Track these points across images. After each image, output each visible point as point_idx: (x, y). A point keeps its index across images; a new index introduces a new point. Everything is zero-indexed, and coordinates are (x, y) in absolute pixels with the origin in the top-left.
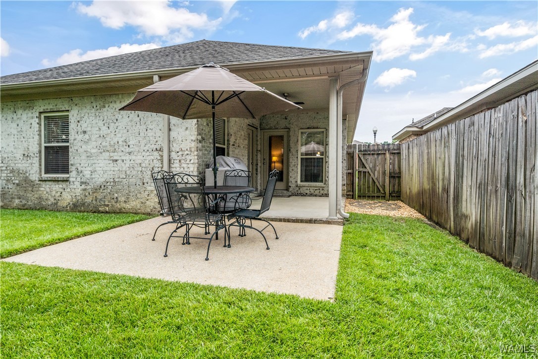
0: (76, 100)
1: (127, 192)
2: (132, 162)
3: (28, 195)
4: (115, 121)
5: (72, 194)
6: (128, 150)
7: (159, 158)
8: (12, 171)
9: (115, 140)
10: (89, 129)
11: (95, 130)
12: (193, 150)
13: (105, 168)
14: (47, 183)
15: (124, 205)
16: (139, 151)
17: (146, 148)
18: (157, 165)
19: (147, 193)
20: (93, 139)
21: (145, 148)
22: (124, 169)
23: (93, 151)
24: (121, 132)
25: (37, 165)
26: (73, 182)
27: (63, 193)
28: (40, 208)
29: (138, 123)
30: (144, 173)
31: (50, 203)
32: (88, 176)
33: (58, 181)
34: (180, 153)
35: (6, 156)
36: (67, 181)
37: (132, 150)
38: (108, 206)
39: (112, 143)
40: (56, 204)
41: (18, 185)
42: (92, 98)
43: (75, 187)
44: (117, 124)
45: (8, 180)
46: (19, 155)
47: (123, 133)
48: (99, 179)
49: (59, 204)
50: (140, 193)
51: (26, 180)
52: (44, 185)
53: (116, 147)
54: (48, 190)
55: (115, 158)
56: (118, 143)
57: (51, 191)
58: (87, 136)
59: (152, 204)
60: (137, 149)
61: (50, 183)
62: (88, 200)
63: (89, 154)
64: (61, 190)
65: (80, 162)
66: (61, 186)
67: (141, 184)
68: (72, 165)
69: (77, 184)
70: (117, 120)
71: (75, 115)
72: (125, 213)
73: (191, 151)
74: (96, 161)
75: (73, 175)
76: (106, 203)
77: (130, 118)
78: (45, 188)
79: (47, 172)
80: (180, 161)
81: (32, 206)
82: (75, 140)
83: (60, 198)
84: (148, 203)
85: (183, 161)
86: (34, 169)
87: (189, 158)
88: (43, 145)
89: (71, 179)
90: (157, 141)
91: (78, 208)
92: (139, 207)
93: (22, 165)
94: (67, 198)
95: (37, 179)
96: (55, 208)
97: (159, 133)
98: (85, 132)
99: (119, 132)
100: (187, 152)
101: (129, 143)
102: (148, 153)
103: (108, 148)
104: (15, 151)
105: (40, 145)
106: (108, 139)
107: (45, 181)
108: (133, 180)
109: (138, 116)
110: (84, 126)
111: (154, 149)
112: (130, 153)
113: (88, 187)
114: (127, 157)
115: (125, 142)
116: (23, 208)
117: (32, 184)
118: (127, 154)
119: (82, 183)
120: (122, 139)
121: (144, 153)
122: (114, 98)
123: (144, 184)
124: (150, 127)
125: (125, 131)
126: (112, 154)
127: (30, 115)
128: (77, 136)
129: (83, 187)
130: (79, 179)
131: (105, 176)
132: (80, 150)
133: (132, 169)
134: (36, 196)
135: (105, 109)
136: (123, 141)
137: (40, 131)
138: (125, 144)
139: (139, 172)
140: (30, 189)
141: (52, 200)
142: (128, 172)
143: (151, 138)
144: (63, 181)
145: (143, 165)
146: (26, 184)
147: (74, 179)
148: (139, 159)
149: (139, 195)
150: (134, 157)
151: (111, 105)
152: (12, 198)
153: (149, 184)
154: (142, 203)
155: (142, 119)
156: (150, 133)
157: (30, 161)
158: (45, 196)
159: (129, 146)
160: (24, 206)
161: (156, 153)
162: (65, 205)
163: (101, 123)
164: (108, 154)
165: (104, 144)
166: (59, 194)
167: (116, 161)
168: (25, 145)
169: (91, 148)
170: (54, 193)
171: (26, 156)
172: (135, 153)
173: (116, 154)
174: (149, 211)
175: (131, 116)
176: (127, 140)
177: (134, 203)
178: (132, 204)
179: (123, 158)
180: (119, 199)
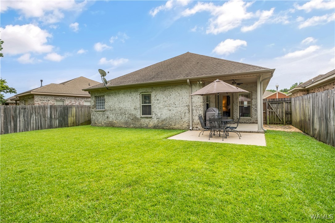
0: (154, 88)
1: (175, 121)
3: (136, 123)
4: (170, 95)
5: (153, 122)
6: (175, 106)
7: (188, 109)
8: (130, 114)
9: (170, 102)
10: (160, 98)
11: (162, 99)
12: (201, 106)
13: (166, 113)
14: (144, 118)
15: (174, 126)
16: (179, 107)
17: (182, 105)
18: (187, 112)
19: (183, 122)
20: (161, 102)
22: (174, 113)
23: (161, 107)
24: (172, 99)
25: (140, 112)
26: (154, 118)
27: (150, 122)
28: (141, 127)
29: (179, 96)
30: (182, 114)
31: (145, 126)
32: (160, 116)
33: (148, 118)
34: (196, 107)
35: (127, 109)
36: (151, 118)
38: (167, 127)
39: (169, 104)
40: (147, 126)
41: (132, 119)
42: (161, 87)
43: (154, 120)
44: (171, 97)
45: (128, 118)
46: (132, 109)
48: (164, 117)
49: (148, 126)
51: (135, 117)
52: (142, 119)
53: (170, 105)
54: (144, 121)
55: (170, 109)
57: (145, 122)
58: (159, 101)
59: (185, 126)
60: (179, 106)
61: (145, 119)
62: (160, 125)
63: (160, 108)
64: (149, 121)
65: (156, 110)
66: (149, 120)
67: (180, 119)
68: (153, 112)
69: (155, 119)
71: (154, 94)
72: (174, 129)
73: (200, 106)
74: (162, 110)
75: (153, 116)
76: (167, 126)
78: (143, 121)
79: (142, 115)
80: (196, 110)
81: (138, 127)
82: (154, 103)
83: (149, 124)
84: (183, 125)
85: (197, 110)
86: (139, 113)
87: (200, 109)
88: (141, 105)
89: (153, 117)
90: (187, 103)
91: (155, 127)
92: (180, 127)
93: (134, 112)
94: (151, 124)
95: (140, 117)
96: (147, 128)
97: (187, 100)
98: (158, 100)
99: (171, 100)
100: (199, 107)
101: (175, 104)
102: (183, 107)
103: (167, 105)
104: (131, 107)
105: (140, 105)
106: (167, 102)
107: (143, 118)
108: (177, 117)
109: (179, 93)
110: (157, 97)
111: (186, 105)
112: (176, 107)
113: (160, 120)
114: (175, 109)
116: (135, 128)
117: (137, 119)
119: (157, 118)
120: (173, 102)
121: (181, 107)
122: (169, 87)
123: (182, 118)
124: (183, 97)
125: (174, 99)
126: (169, 108)
127: (136, 94)
128: (155, 101)
129: (158, 120)
130: (156, 117)
131: (166, 116)
132: (156, 106)
133: (177, 113)
134: (139, 123)
135: (166, 91)
137: (140, 100)
139: (180, 114)
140: (137, 121)
141: (146, 125)
142: (175, 114)
143: (184, 102)
144: (150, 118)
145: (181, 112)
146: (135, 119)
147: (154, 117)
148: (179, 109)
149: (180, 123)
150: (177, 109)
151: (168, 90)
152: (130, 124)
153: (184, 118)
154: (181, 126)
155: (180, 95)
156: (184, 100)
157: (137, 111)
158: (143, 123)
160: (134, 127)
161: (186, 107)
162: (151, 126)
163: (164, 96)
164: (167, 108)
165: (165, 104)
166: (148, 123)
167: (170, 110)
168: (135, 105)
169: (161, 105)
170: (146, 122)
171: (135, 109)
173: (170, 107)
174: (184, 128)
175: (176, 93)
176: (175, 103)
177: (178, 126)
178: (177, 126)
179: (173, 109)
180: (172, 124)
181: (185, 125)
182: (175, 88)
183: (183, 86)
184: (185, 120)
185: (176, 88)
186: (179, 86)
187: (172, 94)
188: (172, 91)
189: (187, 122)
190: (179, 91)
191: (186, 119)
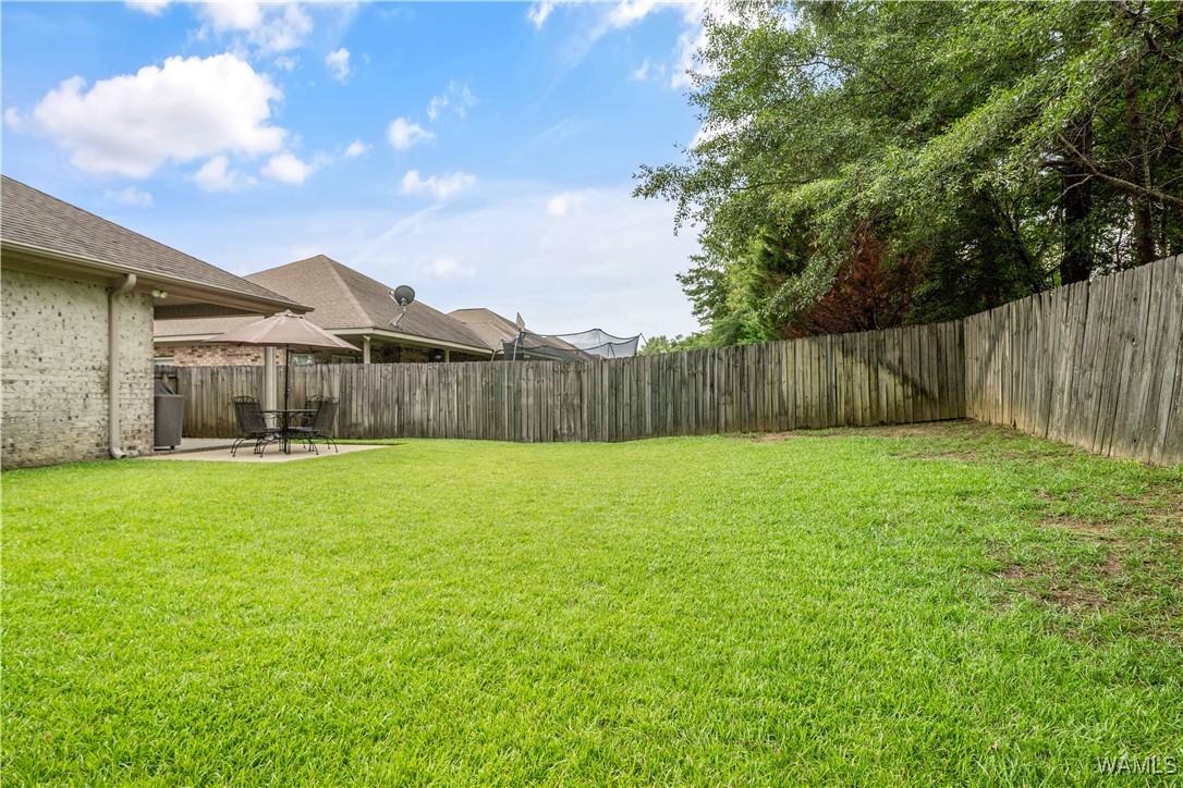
1: (36, 433)
2: (47, 384)
4: (10, 315)
6: (38, 365)
7: (98, 380)
9: (13, 348)
12: (149, 371)
15: (31, 456)
16: (61, 369)
18: (95, 391)
19: (75, 432)
21: (72, 365)
22: (30, 395)
24: (24, 335)
29: (60, 326)
30: (72, 402)
34: (130, 375)
37: (47, 365)
44: (14, 320)
47: (28, 338)
50: (64, 433)
53: (13, 359)
55: (9, 377)
56: (16, 352)
59: (87, 447)
60: (58, 365)
67: (65, 419)
70: (14, 314)
73: (146, 373)
77: (43, 315)
80: (130, 385)
84: (78, 446)
85: (135, 386)
87: (143, 381)
90: (94, 357)
92: (60, 454)
97: (97, 345)
99: (19, 336)
100: (140, 374)
101: (41, 355)
102: (78, 373)
108: (50, 414)
109: (60, 315)
111: (90, 367)
112: (42, 371)
114: (38, 377)
115: (33, 352)
118: (38, 373)
120: (27, 347)
121: (70, 372)
123: (70, 418)
124: (82, 334)
125: (33, 334)
133: (46, 396)
136: (27, 351)
138: (32, 355)
139: (61, 401)
142: (38, 402)
143: (84, 351)
145: (70, 390)
148: (62, 379)
149: (60, 437)
150: (51, 378)
153: (80, 418)
154: (67, 448)
155: (67, 321)
156: (82, 343)
159: (40, 359)
161: (93, 375)
167: (12, 382)
172: (54, 372)
173: (10, 370)
174: (80, 457)
175: (45, 312)
176: (37, 350)
177: (52, 449)
178: (48, 451)
179: (27, 378)
180: (18, 446)
181: (87, 444)
182: (38, 289)
183: (77, 288)
184: (87, 424)
185: (45, 290)
186: (63, 283)
187: (22, 309)
188: (21, 298)
189: (93, 429)
190: (61, 305)
191: (88, 419)
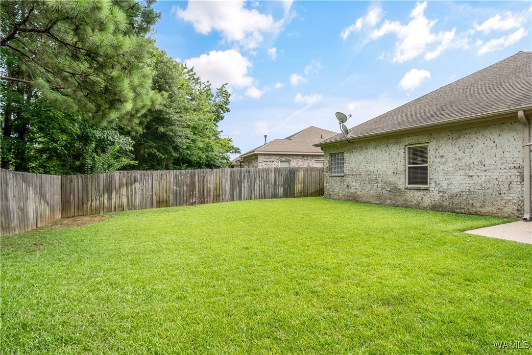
0: (434, 135)
1: (483, 199)
2: (487, 177)
3: (397, 198)
4: (470, 147)
5: (431, 199)
6: (483, 168)
7: (518, 174)
8: (386, 183)
9: (471, 161)
10: (445, 154)
11: (451, 155)
13: (461, 182)
14: (411, 190)
15: (480, 209)
16: (495, 169)
17: (503, 167)
18: (516, 180)
19: (504, 201)
20: (450, 160)
21: (501, 167)
22: (480, 182)
23: (449, 169)
24: (477, 155)
25: (403, 179)
26: (432, 191)
27: (424, 198)
28: (406, 206)
29: (494, 148)
30: (501, 186)
31: (413, 204)
32: (446, 187)
33: (420, 190)
35: (381, 173)
36: (427, 190)
37: (488, 168)
38: (464, 209)
39: (467, 163)
40: (418, 205)
41: (389, 191)
42: (449, 133)
43: (434, 194)
44: (472, 149)
45: (382, 188)
46: (390, 172)
47: (479, 156)
48: (455, 189)
49: (420, 205)
50: (497, 201)
51: (396, 188)
52: (408, 192)
53: (471, 166)
54: (412, 195)
55: (471, 174)
56: (473, 163)
57: (414, 196)
58: (444, 159)
59: (511, 211)
60: (493, 167)
61: (414, 191)
62: (446, 203)
63: (445, 172)
64: (422, 196)
65: (438, 177)
66: (422, 193)
67: (497, 194)
68: (431, 179)
69: (436, 192)
70: (472, 146)
71: (434, 145)
72: (479, 215)
74: (452, 177)
75: (431, 186)
76: (462, 207)
77: (485, 145)
78: (409, 195)
79: (409, 184)
81: (400, 205)
82: (433, 162)
83: (421, 201)
84: (505, 209)
86: (402, 182)
88: (407, 166)
89: (430, 189)
90: (515, 161)
91: (436, 208)
92: (495, 211)
93: (393, 179)
94: (427, 201)
95: (403, 188)
96: (418, 207)
97: (517, 154)
98: (442, 157)
99: (474, 156)
101: (484, 163)
102: (505, 171)
103: (464, 167)
104: (387, 170)
105: (405, 166)
106: (463, 161)
107: (410, 189)
108: (490, 191)
109: (494, 142)
110: (441, 152)
111: (512, 167)
112: (485, 171)
113: (445, 195)
114: (483, 173)
115: (481, 162)
116: (395, 206)
117: (400, 191)
118: (483, 171)
119: (439, 192)
120: (478, 160)
121: (500, 171)
122: (469, 131)
123: (500, 194)
124: (506, 150)
125: (480, 154)
126: (467, 172)
127: (398, 147)
128: (435, 160)
129: (441, 194)
130: (437, 189)
131: (461, 187)
132: (438, 169)
133: (487, 183)
134: (403, 199)
135: (461, 140)
136: (478, 162)
137: (405, 157)
138: (480, 164)
139: (495, 185)
140: (398, 194)
141: (415, 202)
142: (484, 185)
143: (509, 159)
144: (424, 190)
145: (500, 180)
146: (396, 190)
147: (433, 189)
148: (495, 175)
149: (495, 203)
150: (489, 174)
151: (466, 136)
152: (386, 199)
153: (506, 194)
154: (499, 209)
155: (498, 145)
156: (507, 155)
157: (398, 177)
158: (409, 199)
159: (484, 165)
160: (394, 204)
161: (515, 171)
162: (425, 206)
163: (456, 150)
164: (463, 171)
165: (459, 164)
166: (420, 198)
167: (472, 176)
168: (395, 166)
169: (449, 167)
170: (416, 198)
171: (395, 173)
172: (491, 171)
173: (471, 171)
174: (507, 215)
175: (486, 143)
176: (483, 161)
177: (490, 208)
178: (488, 209)
179: (478, 174)
180: (475, 204)
181: (510, 209)
182: (483, 133)
183: (504, 126)
184: (511, 198)
185: (487, 133)
186: (496, 126)
187: (475, 144)
188: (475, 139)
189: (515, 201)
190: (495, 137)
191: (512, 195)
